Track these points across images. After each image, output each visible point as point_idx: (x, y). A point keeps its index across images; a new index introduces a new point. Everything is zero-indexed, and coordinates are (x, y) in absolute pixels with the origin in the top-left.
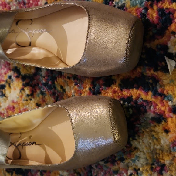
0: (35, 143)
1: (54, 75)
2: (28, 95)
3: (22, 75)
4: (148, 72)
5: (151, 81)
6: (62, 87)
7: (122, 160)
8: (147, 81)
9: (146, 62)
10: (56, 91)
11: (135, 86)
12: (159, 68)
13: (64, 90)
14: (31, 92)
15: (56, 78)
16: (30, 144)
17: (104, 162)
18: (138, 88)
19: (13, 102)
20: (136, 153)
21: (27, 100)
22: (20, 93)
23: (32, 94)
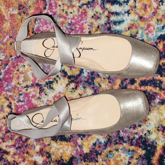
0: (82, 118)
1: (93, 76)
2: (73, 89)
3: (68, 75)
4: (157, 77)
5: (158, 82)
6: (99, 84)
7: (140, 126)
8: (156, 82)
10: (95, 86)
11: (149, 84)
12: (163, 75)
13: (101, 86)
14: (75, 87)
15: (95, 78)
16: (78, 119)
17: (128, 128)
18: (150, 86)
19: (60, 93)
20: (149, 122)
21: (72, 92)
22: (66, 87)
23: (76, 88)
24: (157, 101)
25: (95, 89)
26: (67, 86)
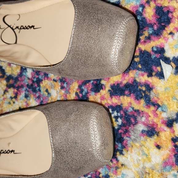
0: (14, 151)
1: (40, 77)
2: (11, 98)
3: (7, 75)
4: (141, 77)
5: (144, 89)
6: (47, 91)
8: (140, 87)
9: (140, 66)
11: (127, 92)
12: (154, 74)
13: (49, 94)
14: (15, 95)
15: (42, 80)
18: (129, 95)
20: (123, 171)
21: (10, 103)
22: (3, 95)
23: (16, 97)
24: (141, 127)
25: (42, 99)
26: (4, 93)
